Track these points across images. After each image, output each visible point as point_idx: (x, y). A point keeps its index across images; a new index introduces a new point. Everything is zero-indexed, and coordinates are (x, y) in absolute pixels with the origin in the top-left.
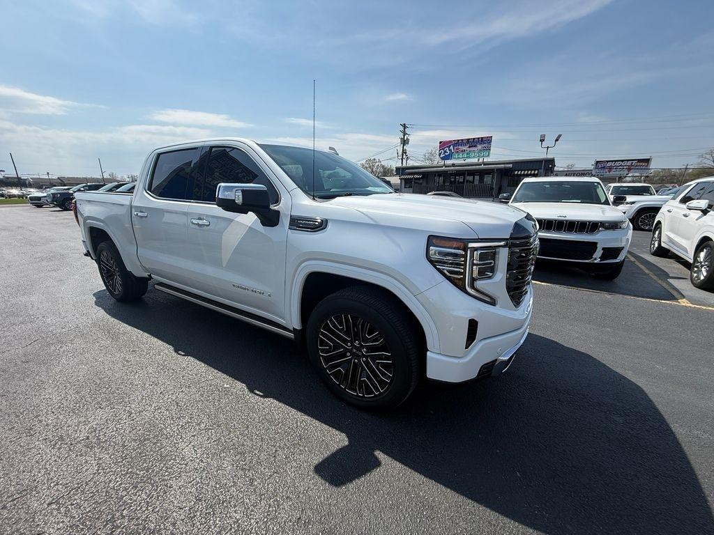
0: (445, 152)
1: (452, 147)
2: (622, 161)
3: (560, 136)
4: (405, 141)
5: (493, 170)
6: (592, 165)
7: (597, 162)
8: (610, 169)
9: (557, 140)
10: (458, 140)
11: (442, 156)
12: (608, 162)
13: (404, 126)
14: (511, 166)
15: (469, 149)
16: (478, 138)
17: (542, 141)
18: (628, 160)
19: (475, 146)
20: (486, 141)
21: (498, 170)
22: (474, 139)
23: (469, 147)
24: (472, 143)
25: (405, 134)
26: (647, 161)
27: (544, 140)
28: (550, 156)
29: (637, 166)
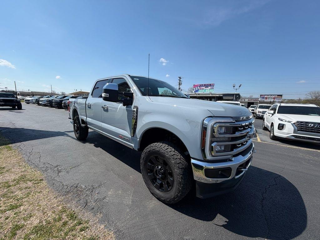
0: (196, 89)
1: (198, 87)
2: (271, 95)
3: (241, 85)
4: (180, 83)
5: (215, 97)
6: (259, 96)
7: (261, 95)
8: (266, 98)
9: (240, 87)
10: (201, 85)
12: (265, 95)
13: (180, 78)
14: (222, 95)
15: (205, 88)
16: (209, 84)
17: (234, 86)
18: (273, 95)
19: (208, 87)
20: (212, 86)
21: (217, 97)
22: (207, 84)
24: (206, 86)
25: (180, 81)
26: (281, 96)
28: (238, 93)
29: (277, 97)
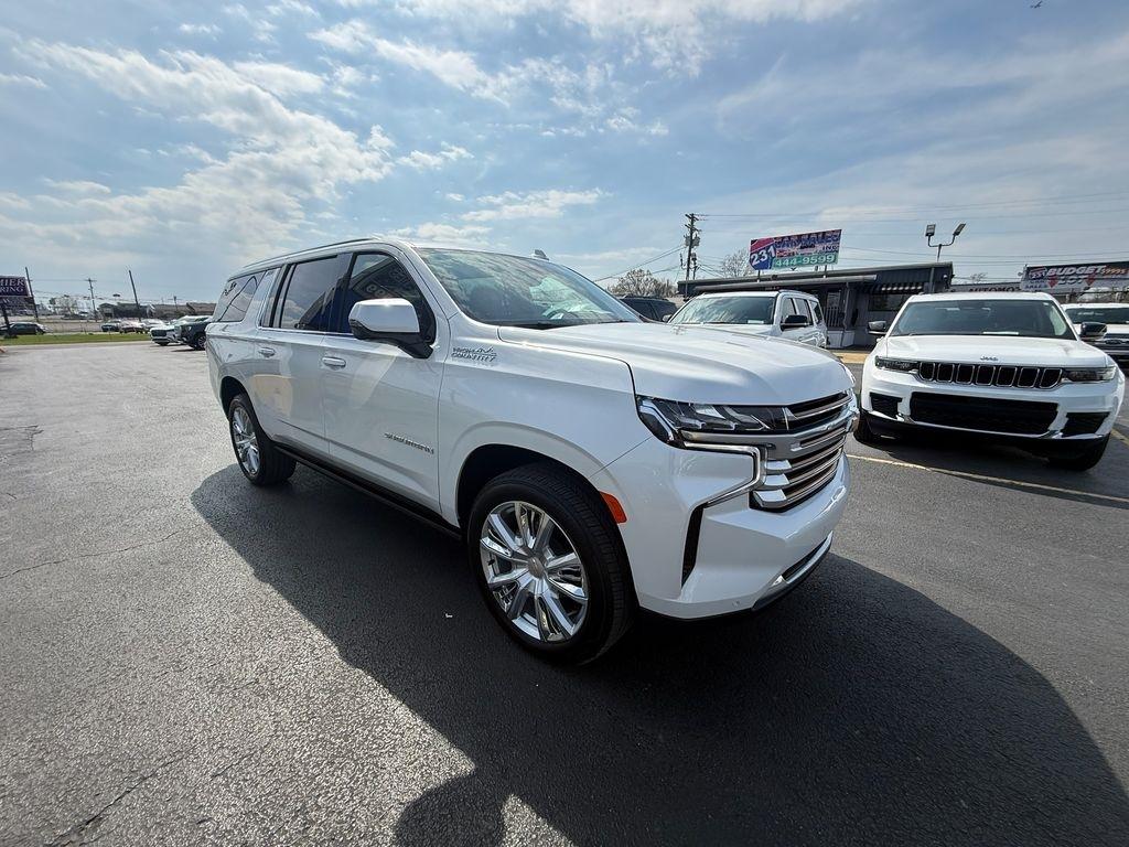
0: (760, 257)
1: (771, 249)
2: (1077, 266)
3: (962, 226)
4: (692, 241)
5: (843, 284)
6: (1020, 274)
7: (1029, 269)
8: (1054, 279)
9: (956, 233)
10: (783, 238)
11: (755, 263)
12: (1049, 268)
13: (692, 218)
14: (874, 277)
15: (800, 252)
16: (817, 234)
17: (929, 235)
18: (1088, 265)
19: (812, 246)
20: (830, 239)
21: (852, 284)
22: (810, 235)
23: (802, 248)
24: (806, 241)
25: (692, 230)
26: (1125, 265)
27: (933, 234)
28: (943, 260)
29: (1105, 274)
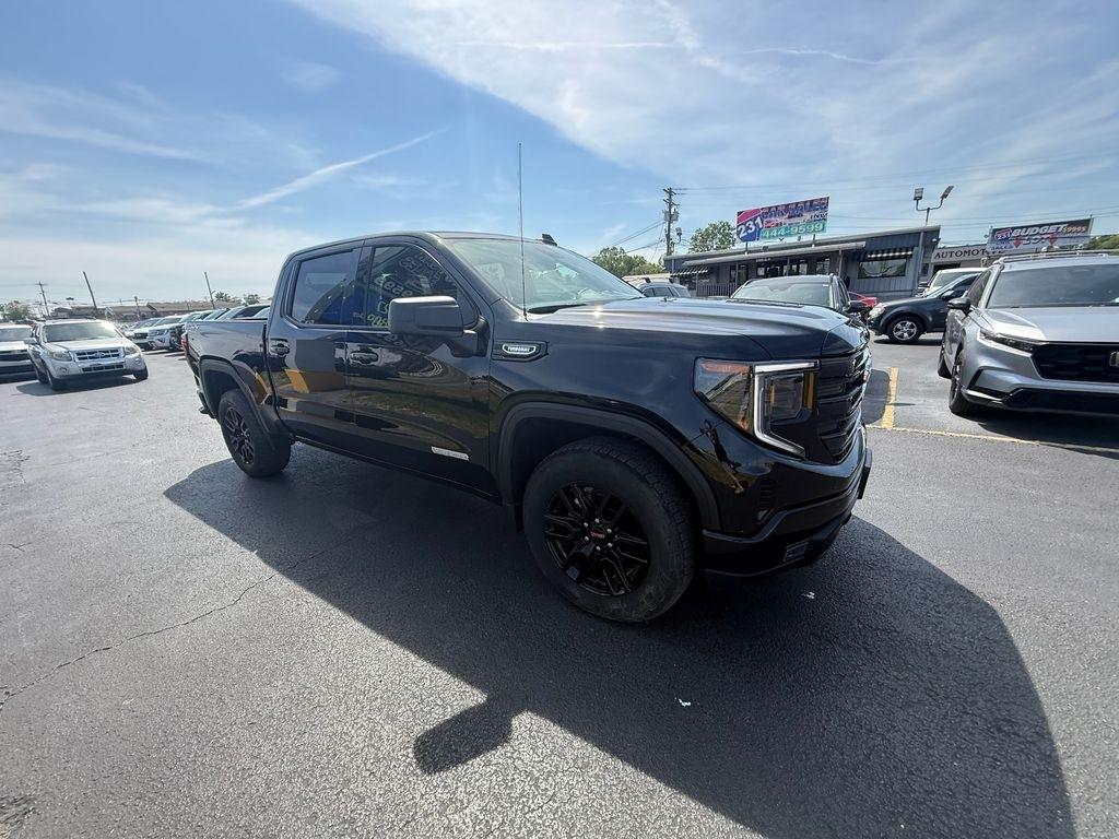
0: (748, 228)
1: (759, 220)
2: (1040, 226)
3: (950, 189)
4: (671, 216)
5: (834, 252)
6: (986, 236)
7: (995, 231)
8: (1018, 239)
9: (945, 196)
10: (770, 208)
11: (742, 235)
12: (1013, 229)
13: (670, 192)
14: (864, 243)
15: (788, 221)
16: (805, 202)
17: (918, 199)
18: (1050, 225)
19: (800, 215)
20: (818, 207)
22: (797, 204)
23: (789, 217)
24: (793, 210)
25: (671, 204)
26: (1086, 223)
27: (921, 198)
28: (932, 224)
29: (1067, 233)
